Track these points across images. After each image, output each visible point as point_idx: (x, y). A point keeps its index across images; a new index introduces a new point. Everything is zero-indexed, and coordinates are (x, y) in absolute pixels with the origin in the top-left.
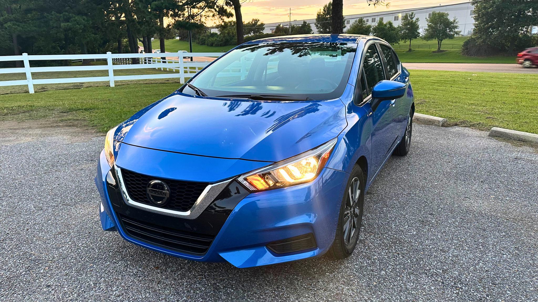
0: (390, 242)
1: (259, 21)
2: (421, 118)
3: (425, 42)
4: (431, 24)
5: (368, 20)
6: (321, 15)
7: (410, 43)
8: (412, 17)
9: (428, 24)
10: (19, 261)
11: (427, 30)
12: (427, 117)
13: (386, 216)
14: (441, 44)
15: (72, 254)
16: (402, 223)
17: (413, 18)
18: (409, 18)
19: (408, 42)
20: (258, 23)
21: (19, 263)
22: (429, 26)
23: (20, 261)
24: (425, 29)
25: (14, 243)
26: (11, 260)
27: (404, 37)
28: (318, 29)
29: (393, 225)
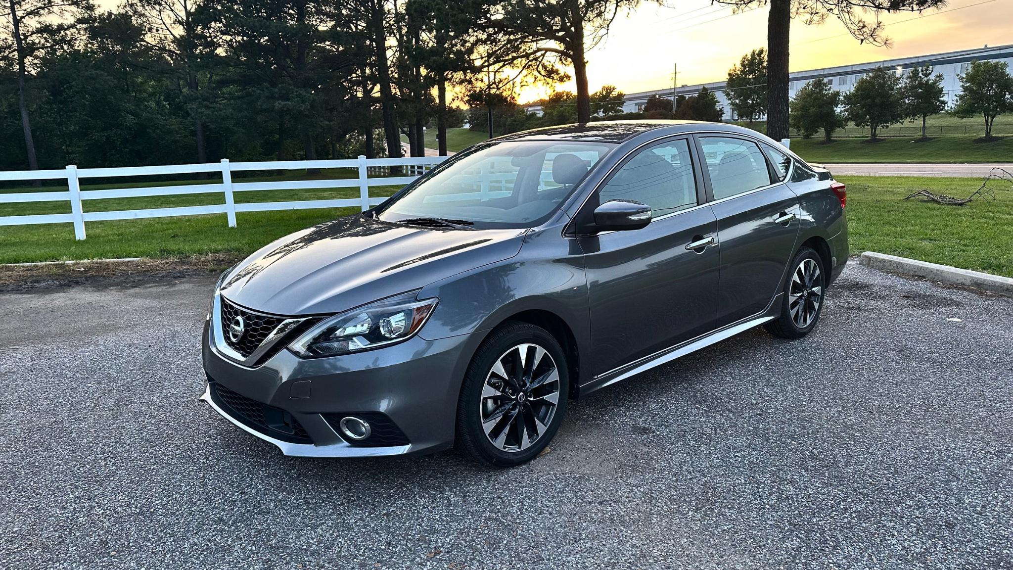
0: (985, 564)
1: (614, 89)
2: (985, 283)
3: (956, 120)
4: (968, 84)
5: (832, 80)
6: (737, 74)
7: (924, 123)
8: (926, 73)
9: (963, 86)
10: (250, 548)
11: (961, 97)
12: (1000, 281)
13: (960, 500)
14: (993, 124)
15: (340, 540)
16: (1003, 520)
17: (930, 74)
18: (920, 75)
19: (919, 122)
20: (613, 93)
21: (250, 550)
22: (965, 89)
23: (251, 546)
24: (956, 95)
25: (238, 511)
26: (236, 544)
27: (912, 112)
28: (730, 99)
29: (982, 522)
